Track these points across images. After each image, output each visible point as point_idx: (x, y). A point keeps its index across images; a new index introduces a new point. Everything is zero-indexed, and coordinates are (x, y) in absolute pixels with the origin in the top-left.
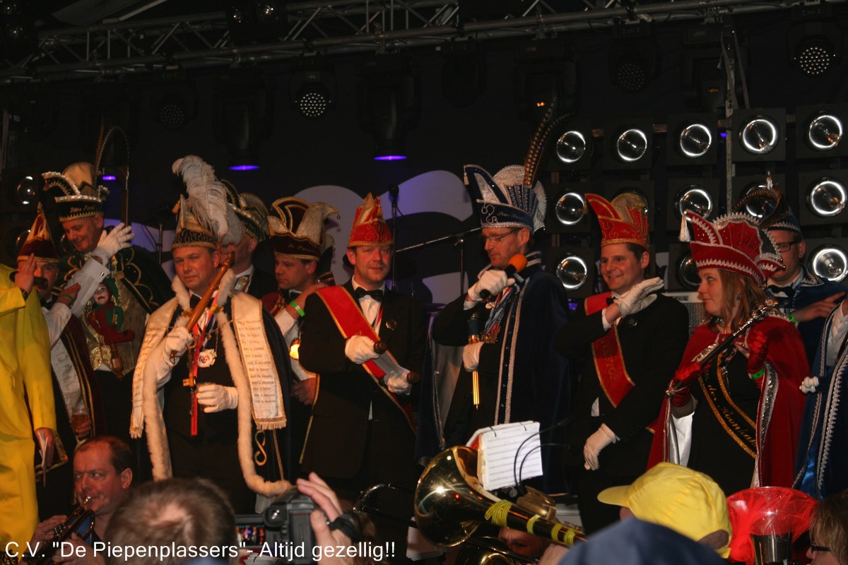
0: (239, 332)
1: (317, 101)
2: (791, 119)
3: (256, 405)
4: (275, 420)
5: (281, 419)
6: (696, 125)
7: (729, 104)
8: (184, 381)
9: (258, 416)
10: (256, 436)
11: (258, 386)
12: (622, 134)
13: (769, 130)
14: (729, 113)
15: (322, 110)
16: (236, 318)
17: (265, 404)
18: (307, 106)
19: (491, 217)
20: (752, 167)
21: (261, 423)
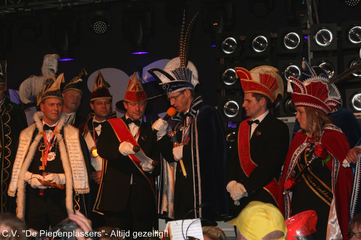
0: (68, 144)
1: (102, 25)
2: (339, 29)
3: (75, 181)
4: (84, 189)
5: (87, 189)
6: (292, 33)
7: (309, 22)
8: (40, 167)
9: (76, 187)
10: (75, 197)
11: (76, 172)
12: (255, 38)
13: (329, 35)
14: (309, 26)
15: (105, 30)
16: (66, 137)
17: (80, 181)
18: (97, 28)
19: (168, 89)
20: (320, 53)
21: (77, 190)
